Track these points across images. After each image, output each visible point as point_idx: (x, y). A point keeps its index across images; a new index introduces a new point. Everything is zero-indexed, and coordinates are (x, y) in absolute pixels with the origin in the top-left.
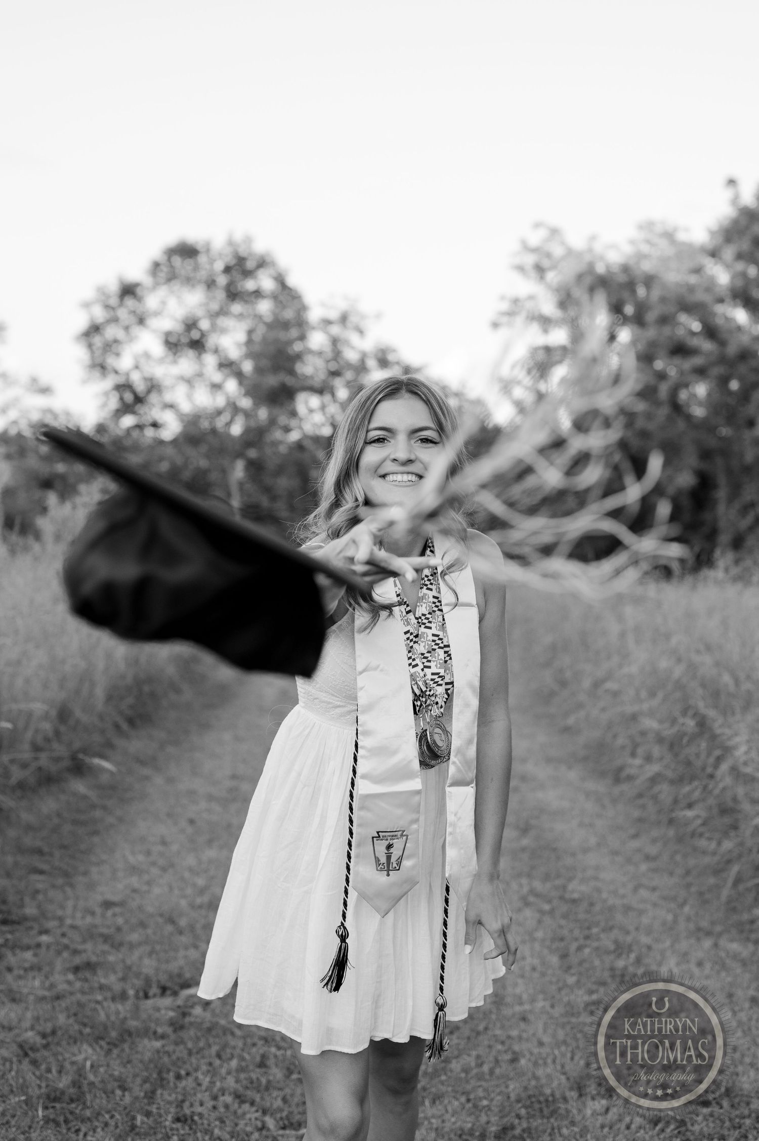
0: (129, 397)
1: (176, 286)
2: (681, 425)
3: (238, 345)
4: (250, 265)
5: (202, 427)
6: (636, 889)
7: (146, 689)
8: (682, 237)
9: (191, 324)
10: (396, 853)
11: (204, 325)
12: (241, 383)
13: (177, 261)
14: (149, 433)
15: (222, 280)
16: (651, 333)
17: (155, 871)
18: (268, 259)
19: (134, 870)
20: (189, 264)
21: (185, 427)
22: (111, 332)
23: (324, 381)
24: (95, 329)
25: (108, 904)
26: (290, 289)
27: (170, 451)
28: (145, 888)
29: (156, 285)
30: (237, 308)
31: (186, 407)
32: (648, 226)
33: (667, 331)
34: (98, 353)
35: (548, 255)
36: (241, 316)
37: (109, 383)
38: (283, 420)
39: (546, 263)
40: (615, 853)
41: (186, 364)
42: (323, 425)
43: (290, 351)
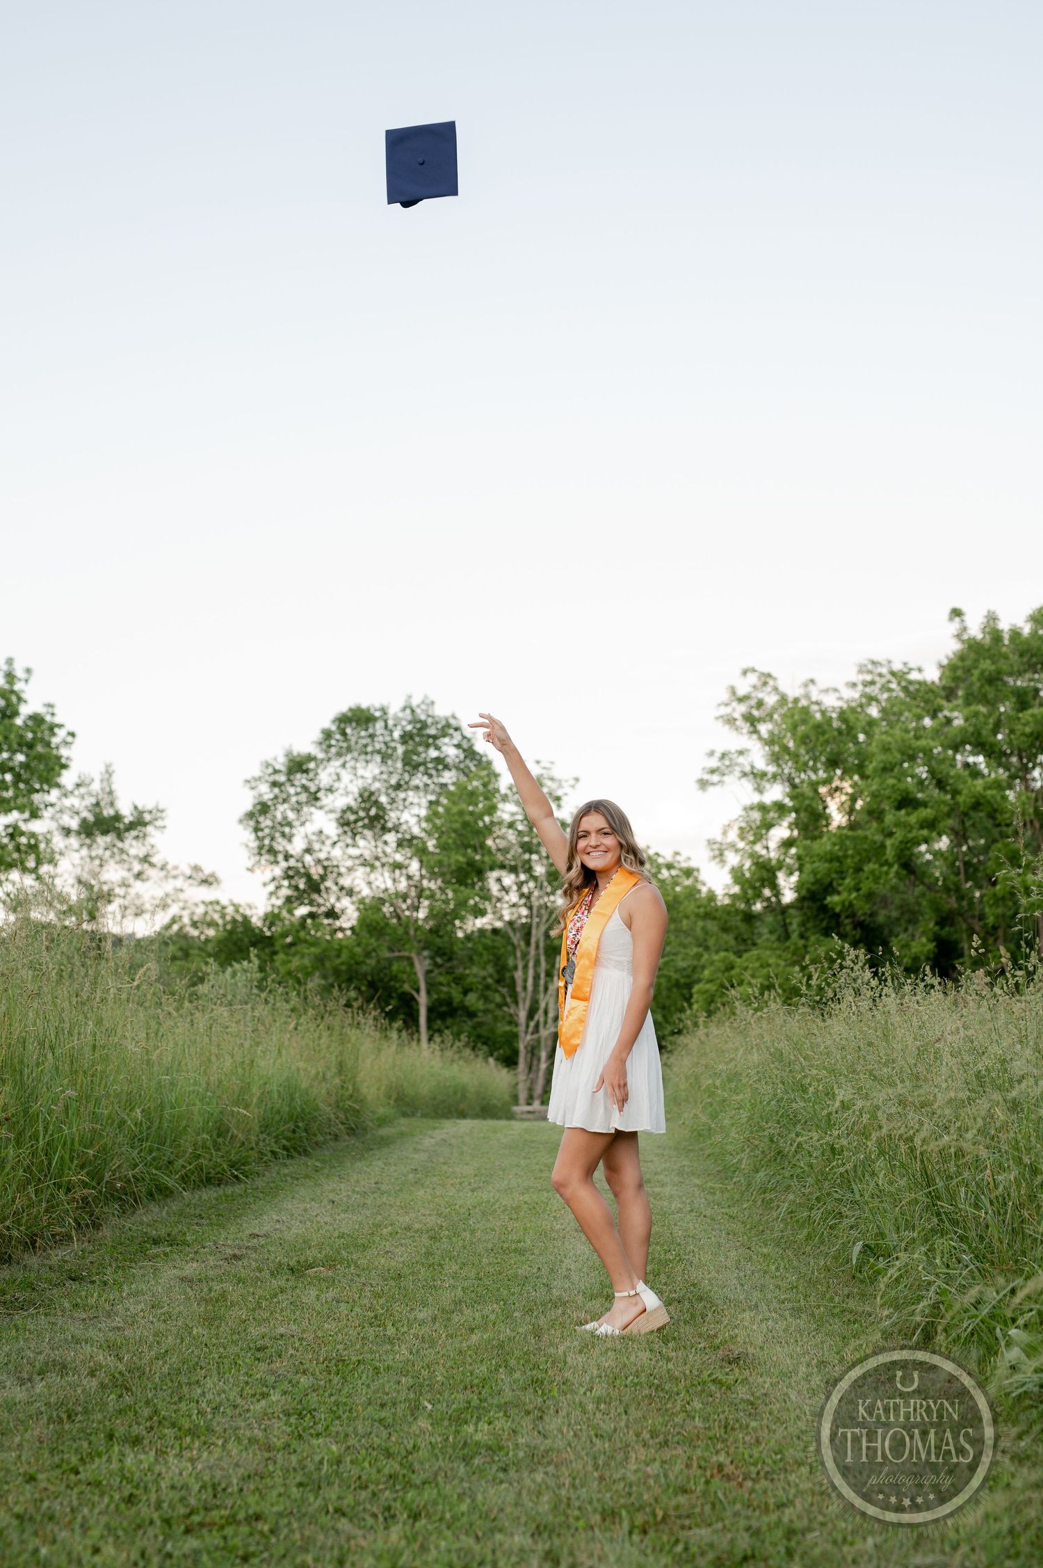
0: (301, 883)
1: (348, 757)
3: (419, 819)
4: (432, 731)
5: (384, 911)
11: (384, 800)
12: (423, 863)
13: (349, 729)
15: (400, 750)
18: (452, 724)
20: (364, 732)
21: (363, 914)
23: (518, 858)
24: (261, 809)
29: (329, 758)
31: (364, 892)
32: (869, 667)
33: (891, 781)
34: (264, 833)
35: (759, 704)
36: (422, 789)
37: (277, 870)
38: (474, 903)
39: (756, 713)
43: (479, 825)
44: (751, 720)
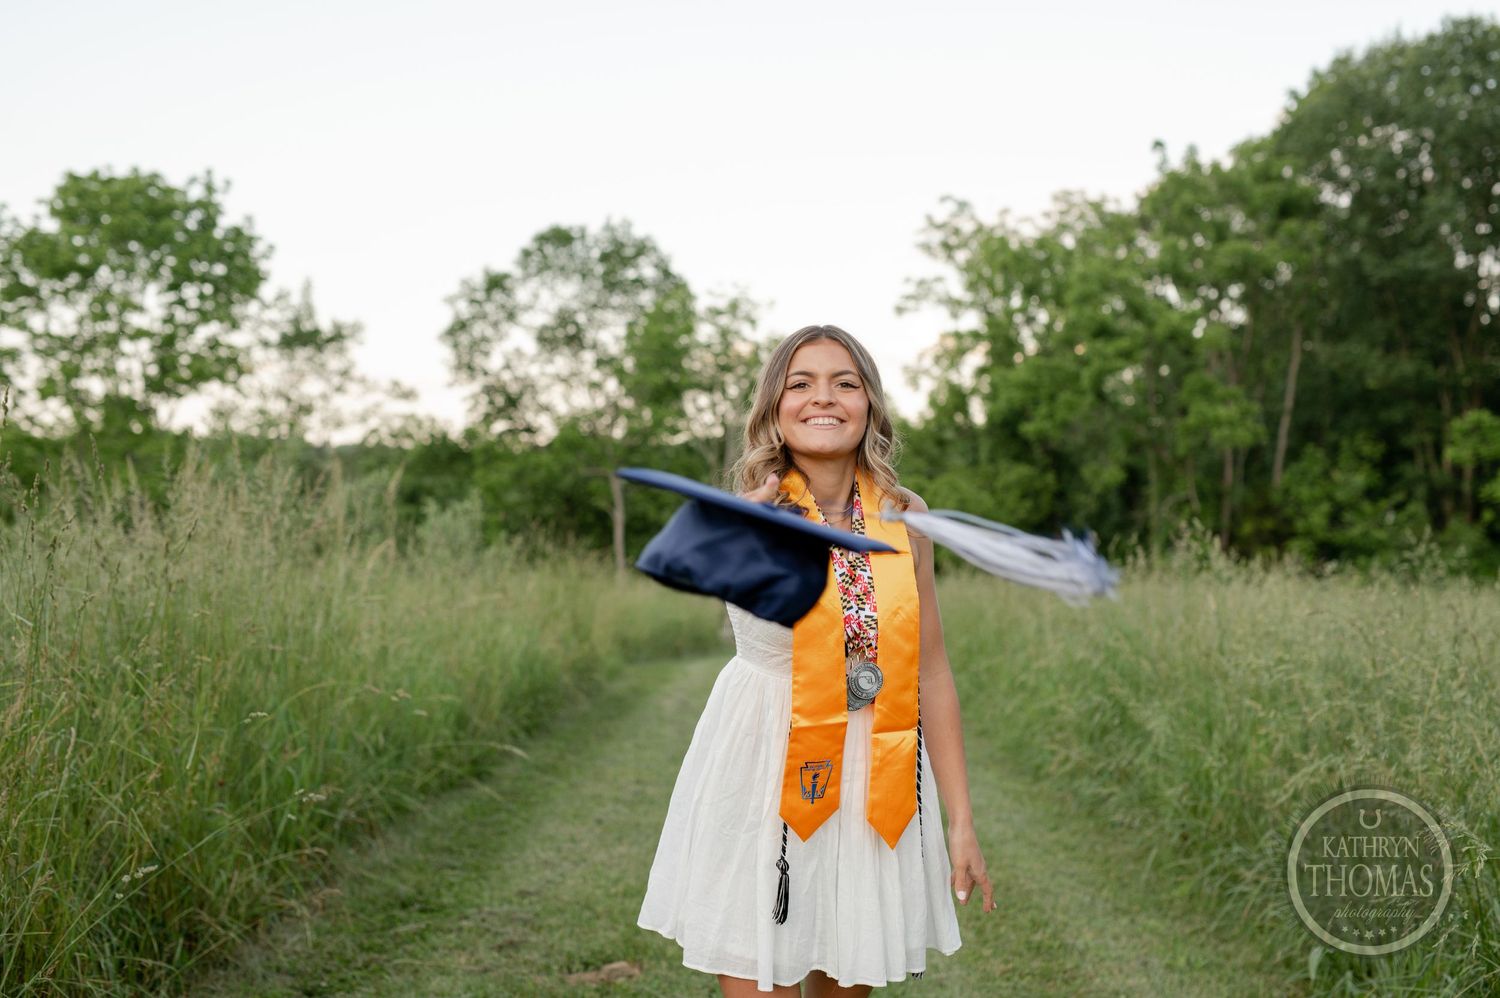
0: (500, 401)
1: (548, 275)
2: (1108, 416)
3: (617, 339)
4: (629, 252)
5: (581, 430)
6: (1053, 876)
7: (542, 698)
8: (1110, 207)
9: (564, 318)
10: (821, 781)
11: (581, 318)
12: (621, 382)
13: (549, 249)
14: (524, 437)
15: (600, 269)
16: (1072, 313)
17: (566, 865)
18: (649, 244)
19: (546, 863)
20: (563, 252)
21: (562, 430)
22: (479, 329)
23: (713, 377)
24: (460, 326)
25: (523, 894)
26: (674, 277)
27: (546, 458)
28: (559, 879)
29: (527, 277)
30: (616, 299)
31: (562, 409)
32: (1064, 197)
33: (1088, 311)
34: (464, 350)
35: (957, 232)
36: (621, 309)
37: (476, 386)
38: (669, 421)
39: (953, 241)
40: (1035, 845)
41: (562, 363)
42: (713, 425)
43: (676, 345)
44: (947, 247)
